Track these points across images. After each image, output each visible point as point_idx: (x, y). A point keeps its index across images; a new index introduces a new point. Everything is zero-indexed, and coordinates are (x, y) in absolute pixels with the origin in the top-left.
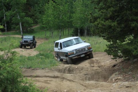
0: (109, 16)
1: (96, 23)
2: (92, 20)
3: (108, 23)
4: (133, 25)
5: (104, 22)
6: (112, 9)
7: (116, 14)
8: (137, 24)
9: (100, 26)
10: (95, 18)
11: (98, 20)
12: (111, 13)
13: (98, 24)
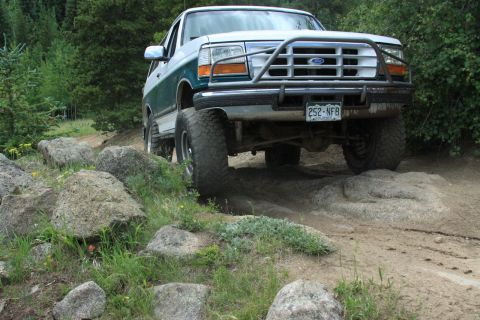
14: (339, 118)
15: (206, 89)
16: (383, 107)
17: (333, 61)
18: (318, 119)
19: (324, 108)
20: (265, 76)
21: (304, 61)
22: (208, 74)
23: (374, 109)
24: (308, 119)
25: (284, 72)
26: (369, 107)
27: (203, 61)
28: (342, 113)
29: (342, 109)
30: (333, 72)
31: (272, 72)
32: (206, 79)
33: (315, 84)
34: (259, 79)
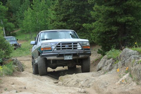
0: (61, 19)
1: (53, 23)
2: (51, 22)
3: (60, 23)
4: (76, 25)
5: (59, 23)
6: (63, 14)
7: (66, 18)
8: (78, 24)
9: (55, 25)
10: (53, 21)
11: (55, 22)
12: (62, 17)
13: (54, 24)
14: (72, 59)
15: (43, 53)
16: (83, 56)
17: (71, 46)
18: (67, 59)
19: (68, 57)
20: (55, 50)
21: (65, 46)
22: (43, 50)
23: (80, 56)
24: (65, 59)
25: (60, 49)
26: (79, 56)
27: (42, 47)
28: (73, 58)
29: (73, 57)
30: (71, 48)
31: (57, 49)
32: (42, 51)
33: (66, 52)
34: (54, 51)
